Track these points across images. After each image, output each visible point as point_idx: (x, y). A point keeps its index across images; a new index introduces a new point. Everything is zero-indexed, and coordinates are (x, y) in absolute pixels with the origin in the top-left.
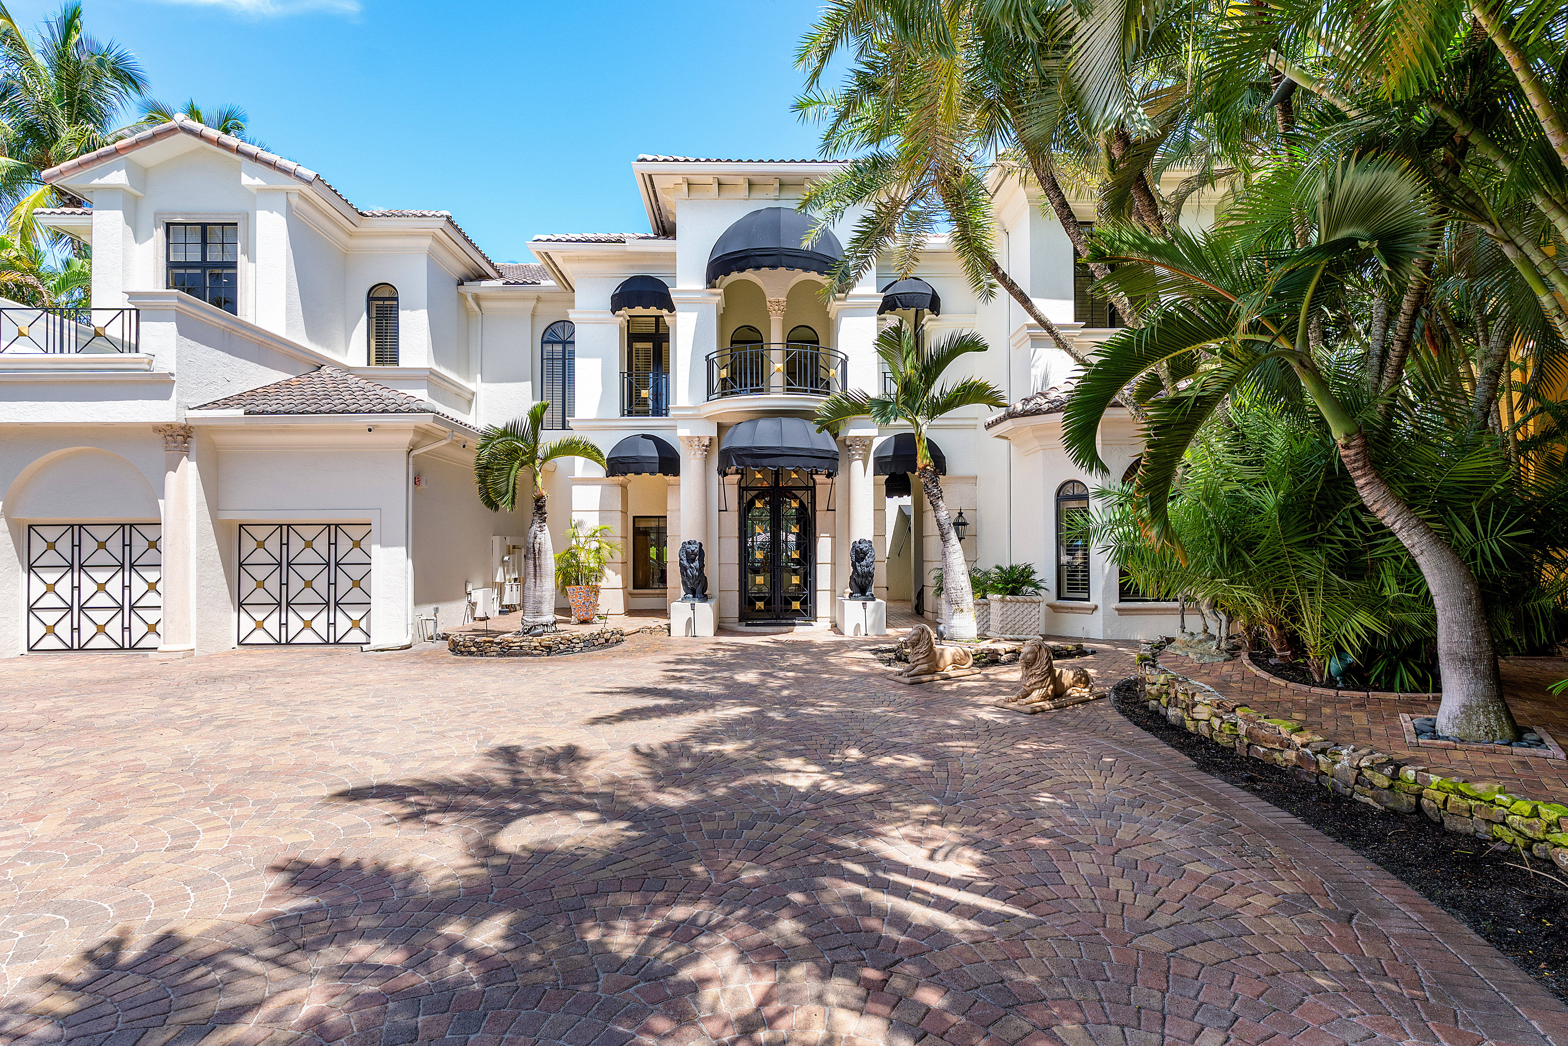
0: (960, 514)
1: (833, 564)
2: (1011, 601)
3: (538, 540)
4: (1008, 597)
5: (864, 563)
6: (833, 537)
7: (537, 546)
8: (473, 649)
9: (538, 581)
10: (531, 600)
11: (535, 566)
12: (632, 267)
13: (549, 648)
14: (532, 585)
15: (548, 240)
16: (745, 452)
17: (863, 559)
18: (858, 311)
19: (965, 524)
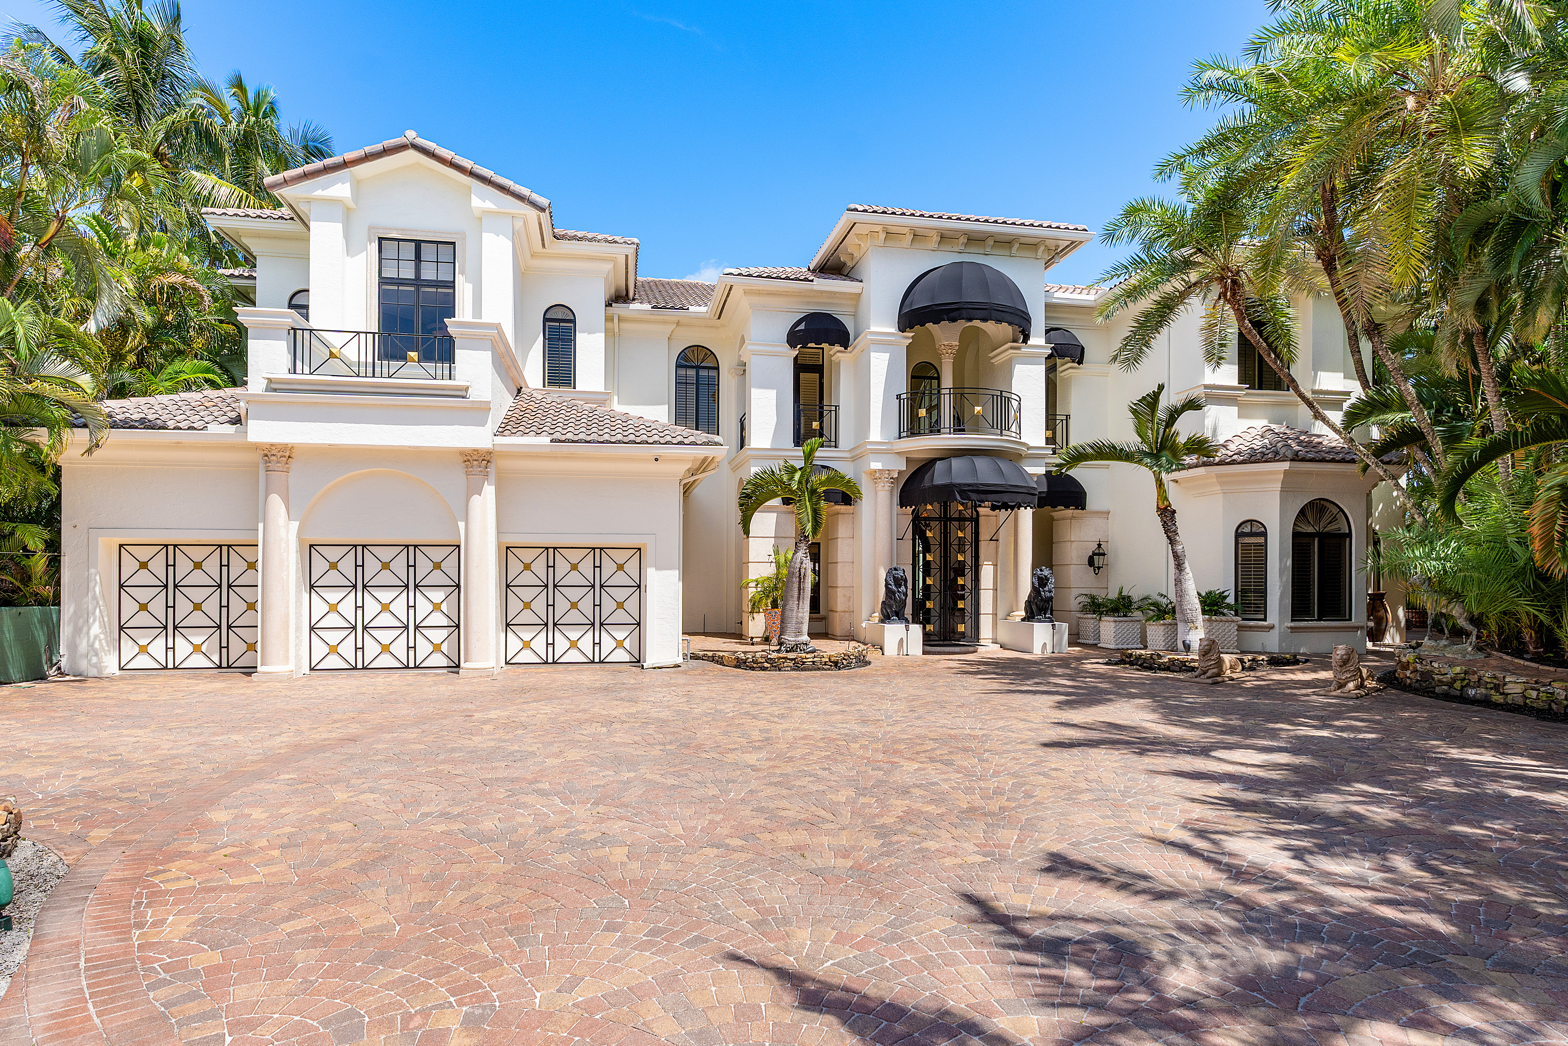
0: (1099, 545)
1: (995, 589)
2: (1216, 621)
3: (804, 565)
4: (1213, 618)
5: (1046, 589)
6: (995, 565)
7: (803, 571)
8: (766, 665)
9: (801, 603)
10: (794, 621)
11: (799, 589)
12: (808, 303)
13: (836, 663)
14: (795, 607)
15: (739, 274)
16: (971, 488)
17: (1046, 584)
18: (1030, 360)
19: (1104, 554)
